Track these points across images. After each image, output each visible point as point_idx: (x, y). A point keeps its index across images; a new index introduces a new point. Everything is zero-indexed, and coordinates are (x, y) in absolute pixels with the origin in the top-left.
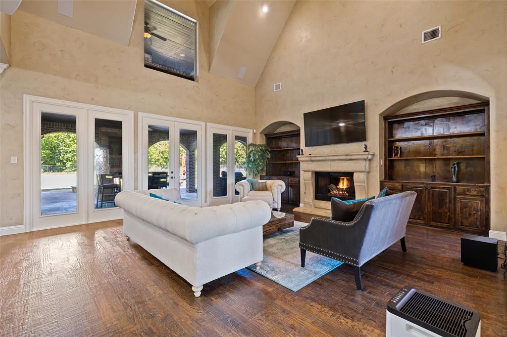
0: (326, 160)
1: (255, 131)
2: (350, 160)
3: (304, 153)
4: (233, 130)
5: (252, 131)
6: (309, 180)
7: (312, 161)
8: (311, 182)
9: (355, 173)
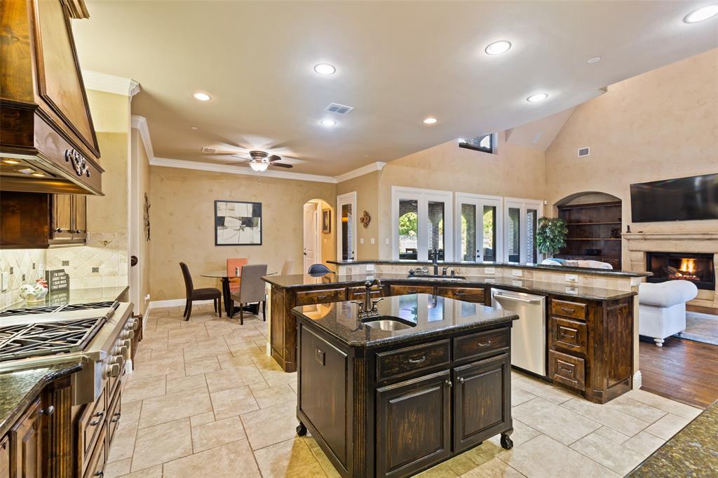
0: (670, 239)
1: (546, 202)
2: (709, 239)
3: (631, 231)
4: (526, 204)
5: (542, 202)
6: (639, 261)
7: (646, 239)
8: (642, 263)
9: (715, 255)
